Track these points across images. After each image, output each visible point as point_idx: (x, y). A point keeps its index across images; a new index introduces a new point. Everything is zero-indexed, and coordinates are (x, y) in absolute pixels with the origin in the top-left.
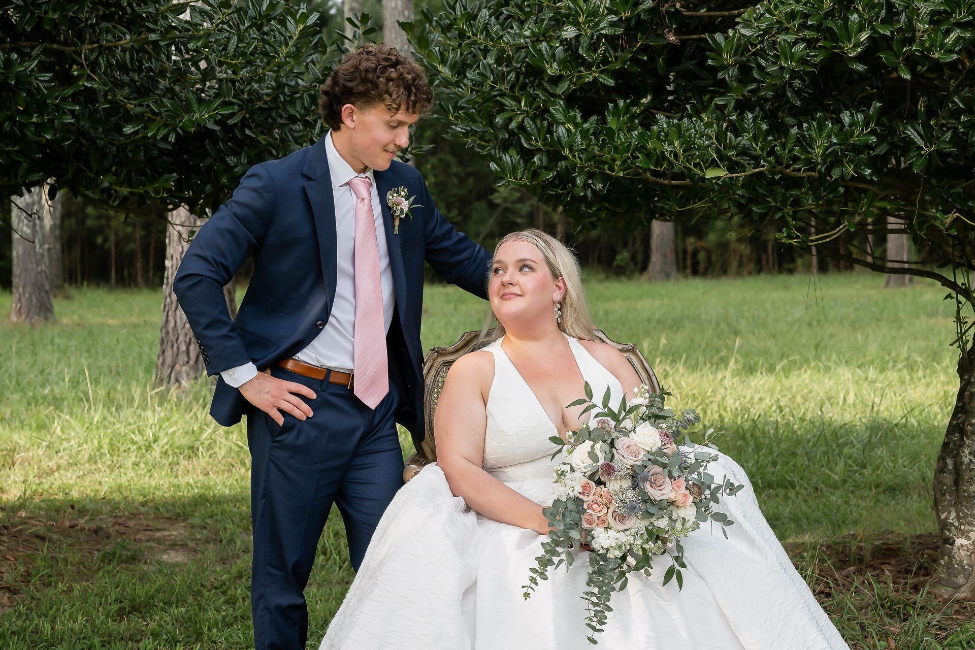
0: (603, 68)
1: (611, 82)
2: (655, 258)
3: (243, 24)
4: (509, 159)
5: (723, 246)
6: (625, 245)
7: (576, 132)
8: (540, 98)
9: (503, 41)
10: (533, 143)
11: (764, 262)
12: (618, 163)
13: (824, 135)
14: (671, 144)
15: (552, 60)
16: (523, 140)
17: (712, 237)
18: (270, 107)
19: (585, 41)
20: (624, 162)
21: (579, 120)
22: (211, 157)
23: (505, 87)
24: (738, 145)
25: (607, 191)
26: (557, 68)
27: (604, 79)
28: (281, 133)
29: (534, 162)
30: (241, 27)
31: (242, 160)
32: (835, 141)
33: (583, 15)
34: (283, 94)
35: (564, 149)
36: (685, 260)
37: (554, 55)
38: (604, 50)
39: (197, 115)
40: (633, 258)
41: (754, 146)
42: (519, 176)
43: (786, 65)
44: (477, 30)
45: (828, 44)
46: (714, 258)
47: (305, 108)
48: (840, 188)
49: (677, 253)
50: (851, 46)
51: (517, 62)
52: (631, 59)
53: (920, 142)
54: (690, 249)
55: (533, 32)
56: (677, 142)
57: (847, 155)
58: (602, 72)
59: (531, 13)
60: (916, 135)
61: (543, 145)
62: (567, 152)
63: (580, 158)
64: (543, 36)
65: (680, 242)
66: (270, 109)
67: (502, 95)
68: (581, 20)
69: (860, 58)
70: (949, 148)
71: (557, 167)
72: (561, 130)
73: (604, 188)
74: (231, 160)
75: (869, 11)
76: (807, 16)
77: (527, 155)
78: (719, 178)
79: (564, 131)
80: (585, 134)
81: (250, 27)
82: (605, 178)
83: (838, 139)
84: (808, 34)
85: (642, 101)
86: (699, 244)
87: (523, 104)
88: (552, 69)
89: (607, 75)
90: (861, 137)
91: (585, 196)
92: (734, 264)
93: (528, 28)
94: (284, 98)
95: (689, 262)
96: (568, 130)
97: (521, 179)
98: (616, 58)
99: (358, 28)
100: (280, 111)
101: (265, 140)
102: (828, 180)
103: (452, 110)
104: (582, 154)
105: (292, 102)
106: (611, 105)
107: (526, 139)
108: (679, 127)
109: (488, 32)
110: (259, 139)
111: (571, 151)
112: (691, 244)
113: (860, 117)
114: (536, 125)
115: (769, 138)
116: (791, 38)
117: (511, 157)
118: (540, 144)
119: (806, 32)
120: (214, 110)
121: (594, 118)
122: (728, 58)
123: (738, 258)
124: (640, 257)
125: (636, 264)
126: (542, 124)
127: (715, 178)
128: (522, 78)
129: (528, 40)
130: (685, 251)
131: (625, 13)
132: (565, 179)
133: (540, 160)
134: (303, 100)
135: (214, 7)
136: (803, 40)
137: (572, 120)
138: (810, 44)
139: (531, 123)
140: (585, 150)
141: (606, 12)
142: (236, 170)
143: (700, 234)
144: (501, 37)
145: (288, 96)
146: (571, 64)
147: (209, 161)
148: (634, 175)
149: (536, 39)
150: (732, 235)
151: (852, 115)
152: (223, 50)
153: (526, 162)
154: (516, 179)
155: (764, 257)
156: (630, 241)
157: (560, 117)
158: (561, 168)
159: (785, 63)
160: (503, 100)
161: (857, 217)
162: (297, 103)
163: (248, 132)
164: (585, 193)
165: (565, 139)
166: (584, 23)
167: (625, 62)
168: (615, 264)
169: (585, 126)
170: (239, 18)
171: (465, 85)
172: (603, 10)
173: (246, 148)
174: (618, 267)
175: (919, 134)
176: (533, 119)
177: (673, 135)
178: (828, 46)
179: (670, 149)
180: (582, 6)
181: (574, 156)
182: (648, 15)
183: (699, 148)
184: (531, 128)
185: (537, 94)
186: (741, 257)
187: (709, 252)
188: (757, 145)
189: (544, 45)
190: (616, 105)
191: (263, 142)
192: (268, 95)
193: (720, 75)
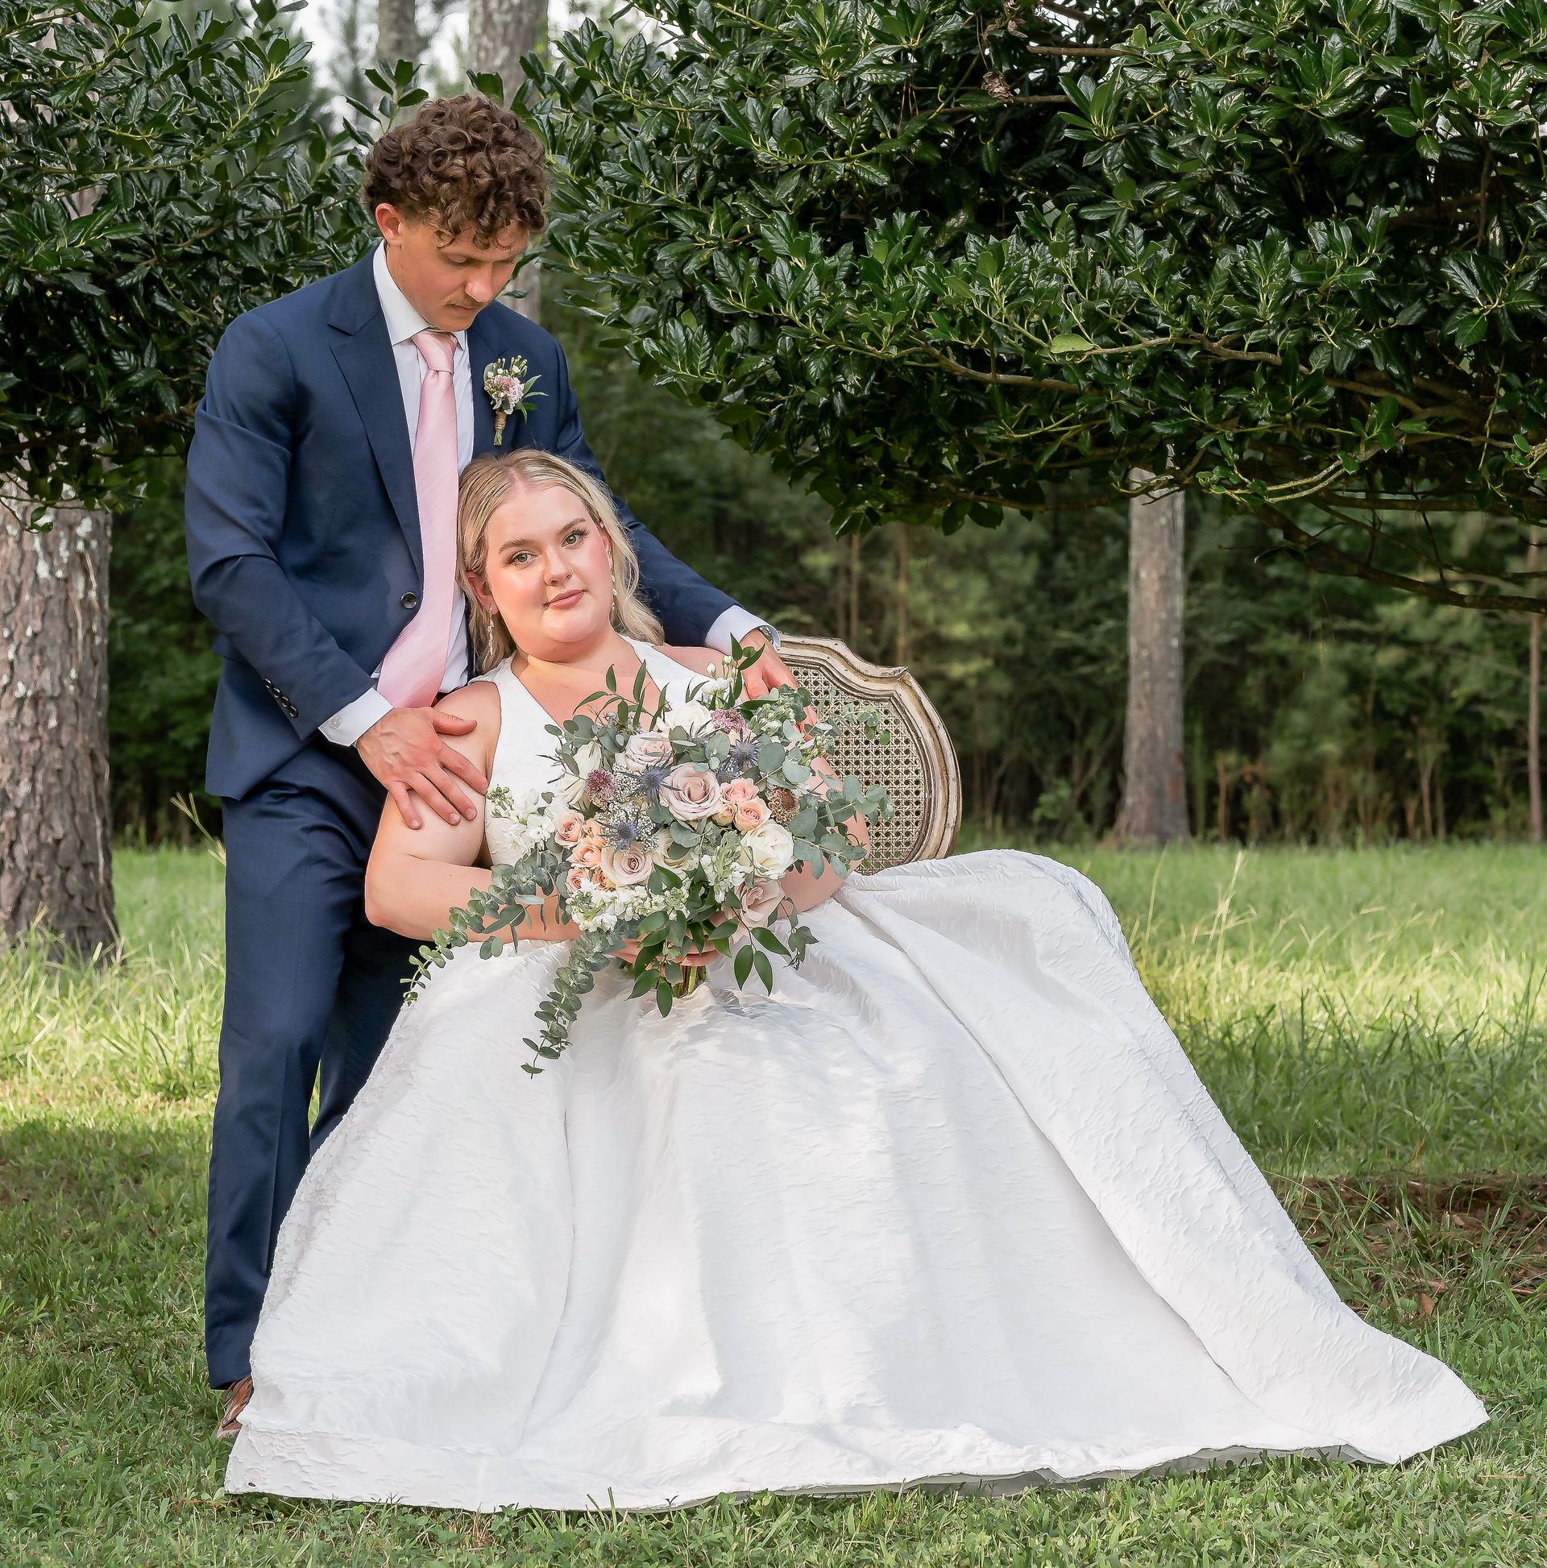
0: (867, 152)
1: (882, 179)
2: (1135, 796)
3: (158, 66)
4: (681, 332)
5: (1308, 774)
6: (1064, 769)
7: (808, 269)
8: (746, 214)
9: (674, 99)
10: (730, 301)
11: (1410, 818)
12: (888, 329)
13: (1275, 266)
14: (985, 283)
15: (766, 133)
16: (710, 297)
17: (1280, 754)
18: (205, 251)
19: (829, 93)
20: (899, 328)
21: (816, 248)
22: (82, 351)
23: (678, 194)
24: (1116, 291)
25: (870, 389)
26: (775, 148)
27: (869, 172)
28: (229, 303)
29: (731, 340)
30: (154, 70)
31: (146, 360)
32: (1297, 279)
33: (824, 40)
34: (235, 225)
35: (784, 303)
36: (1211, 809)
37: (769, 123)
38: (870, 116)
39: (62, 243)
40: (1084, 800)
41: (1146, 290)
42: (700, 365)
43: (1205, 134)
44: (622, 76)
45: (1284, 94)
46: (1284, 806)
47: (278, 254)
48: (1326, 389)
49: (1190, 790)
50: (1328, 95)
51: (700, 140)
52: (922, 135)
53: (1472, 291)
54: (1224, 781)
55: (731, 79)
56: (997, 280)
57: (1323, 312)
58: (867, 159)
59: (730, 45)
60: (1465, 278)
61: (750, 305)
62: (789, 311)
63: (818, 325)
64: (752, 88)
65: (1198, 762)
66: (207, 255)
67: (671, 208)
68: (819, 52)
69: (1345, 120)
70: (1528, 303)
71: (775, 347)
72: (780, 268)
73: (863, 382)
74: (124, 359)
75: (1364, 28)
76: (1244, 39)
77: (717, 325)
78: (1079, 354)
79: (786, 268)
80: (827, 278)
81: (170, 71)
82: (868, 365)
83: (1302, 276)
84: (1248, 73)
85: (949, 224)
86: (1249, 768)
87: (711, 228)
88: (767, 151)
89: (876, 165)
90: (1347, 274)
91: (829, 406)
92: (1337, 817)
93: (723, 72)
94: (236, 234)
95: (1222, 813)
96: (795, 270)
97: (703, 372)
98: (894, 134)
99: (391, 92)
100: (225, 263)
101: (194, 318)
102: (1302, 373)
103: (574, 250)
104: (822, 315)
105: (252, 242)
106: (880, 223)
107: (715, 293)
108: (999, 253)
109: (642, 79)
110: (182, 315)
111: (798, 308)
112: (1227, 770)
113: (1345, 234)
114: (736, 267)
115: (1175, 278)
116: (1215, 82)
117: (684, 328)
118: (743, 305)
119: (1245, 71)
120: (98, 232)
121: (847, 249)
122: (1098, 123)
123: (1344, 805)
124: (1099, 800)
125: (1089, 818)
126: (747, 265)
127: (1070, 353)
128: (711, 176)
129: (721, 99)
130: (1212, 788)
131: (908, 39)
132: (791, 372)
133: (744, 336)
134: (274, 238)
135: (103, 23)
136: (1237, 86)
137: (804, 250)
138: (1253, 93)
139: (726, 261)
140: (828, 309)
141: (873, 39)
142: (134, 378)
143: (1252, 747)
144: (669, 90)
145: (243, 228)
146: (803, 140)
147: (77, 361)
148: (925, 361)
149: (737, 93)
150: (1330, 748)
151: (1330, 230)
152: (117, 113)
153: (714, 340)
154: (693, 371)
155: (1411, 805)
156: (1077, 760)
157: (778, 243)
158: (784, 350)
159: (1203, 128)
160: (673, 220)
161: (1363, 449)
162: (262, 244)
163: (159, 300)
164: (831, 399)
165: (786, 285)
166: (826, 56)
167: (910, 141)
168: (1037, 815)
169: (827, 261)
170: (150, 53)
171: (599, 191)
172: (868, 36)
173: (153, 336)
174: (1046, 822)
175: (1469, 274)
176: (732, 254)
177: (988, 269)
178: (1283, 97)
179: (982, 293)
180: (821, 22)
181: (804, 320)
182: (956, 46)
183: (1038, 294)
184: (726, 271)
185: (738, 207)
186: (1354, 802)
187: (1273, 790)
188: (1151, 289)
189: (751, 102)
190: (891, 223)
191: (191, 323)
192: (201, 226)
193: (1089, 159)
